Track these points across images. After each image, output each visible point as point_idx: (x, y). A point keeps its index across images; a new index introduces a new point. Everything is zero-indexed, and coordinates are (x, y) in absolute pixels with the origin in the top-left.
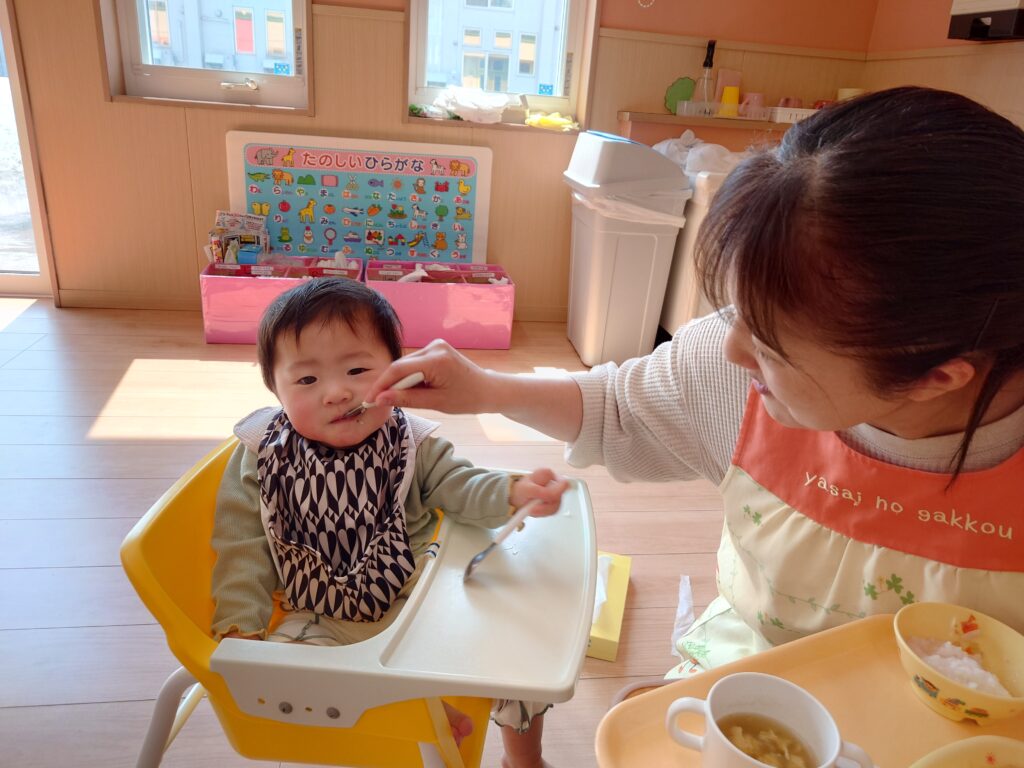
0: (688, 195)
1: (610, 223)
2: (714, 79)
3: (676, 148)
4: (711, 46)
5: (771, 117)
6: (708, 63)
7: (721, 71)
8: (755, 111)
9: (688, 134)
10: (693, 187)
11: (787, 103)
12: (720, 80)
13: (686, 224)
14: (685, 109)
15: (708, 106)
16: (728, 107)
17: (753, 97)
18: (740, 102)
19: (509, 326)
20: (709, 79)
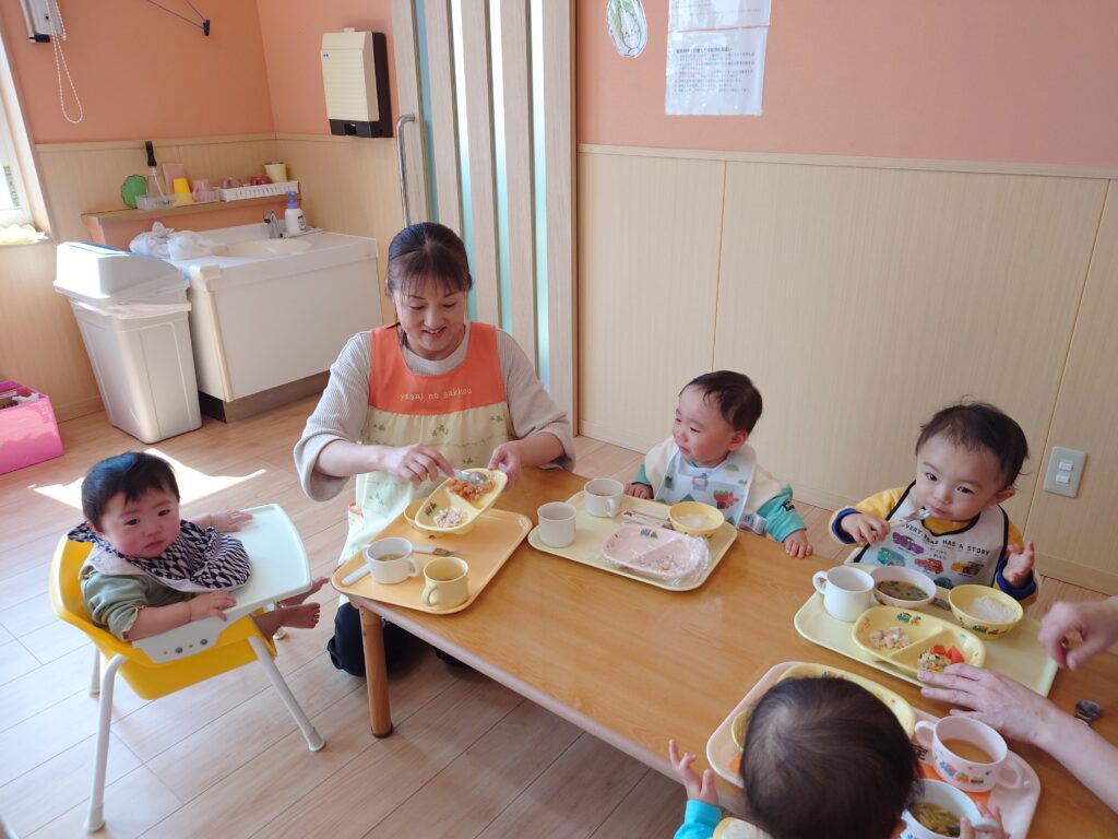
0: (186, 285)
1: (127, 324)
2: (161, 174)
3: (154, 242)
4: (149, 148)
5: (221, 197)
6: (152, 163)
7: (164, 166)
8: (206, 195)
9: (157, 226)
10: (187, 277)
11: (230, 185)
12: (166, 174)
13: (192, 306)
14: (146, 204)
15: (164, 198)
16: (182, 196)
17: (201, 184)
18: (191, 191)
19: (55, 433)
20: (158, 176)
